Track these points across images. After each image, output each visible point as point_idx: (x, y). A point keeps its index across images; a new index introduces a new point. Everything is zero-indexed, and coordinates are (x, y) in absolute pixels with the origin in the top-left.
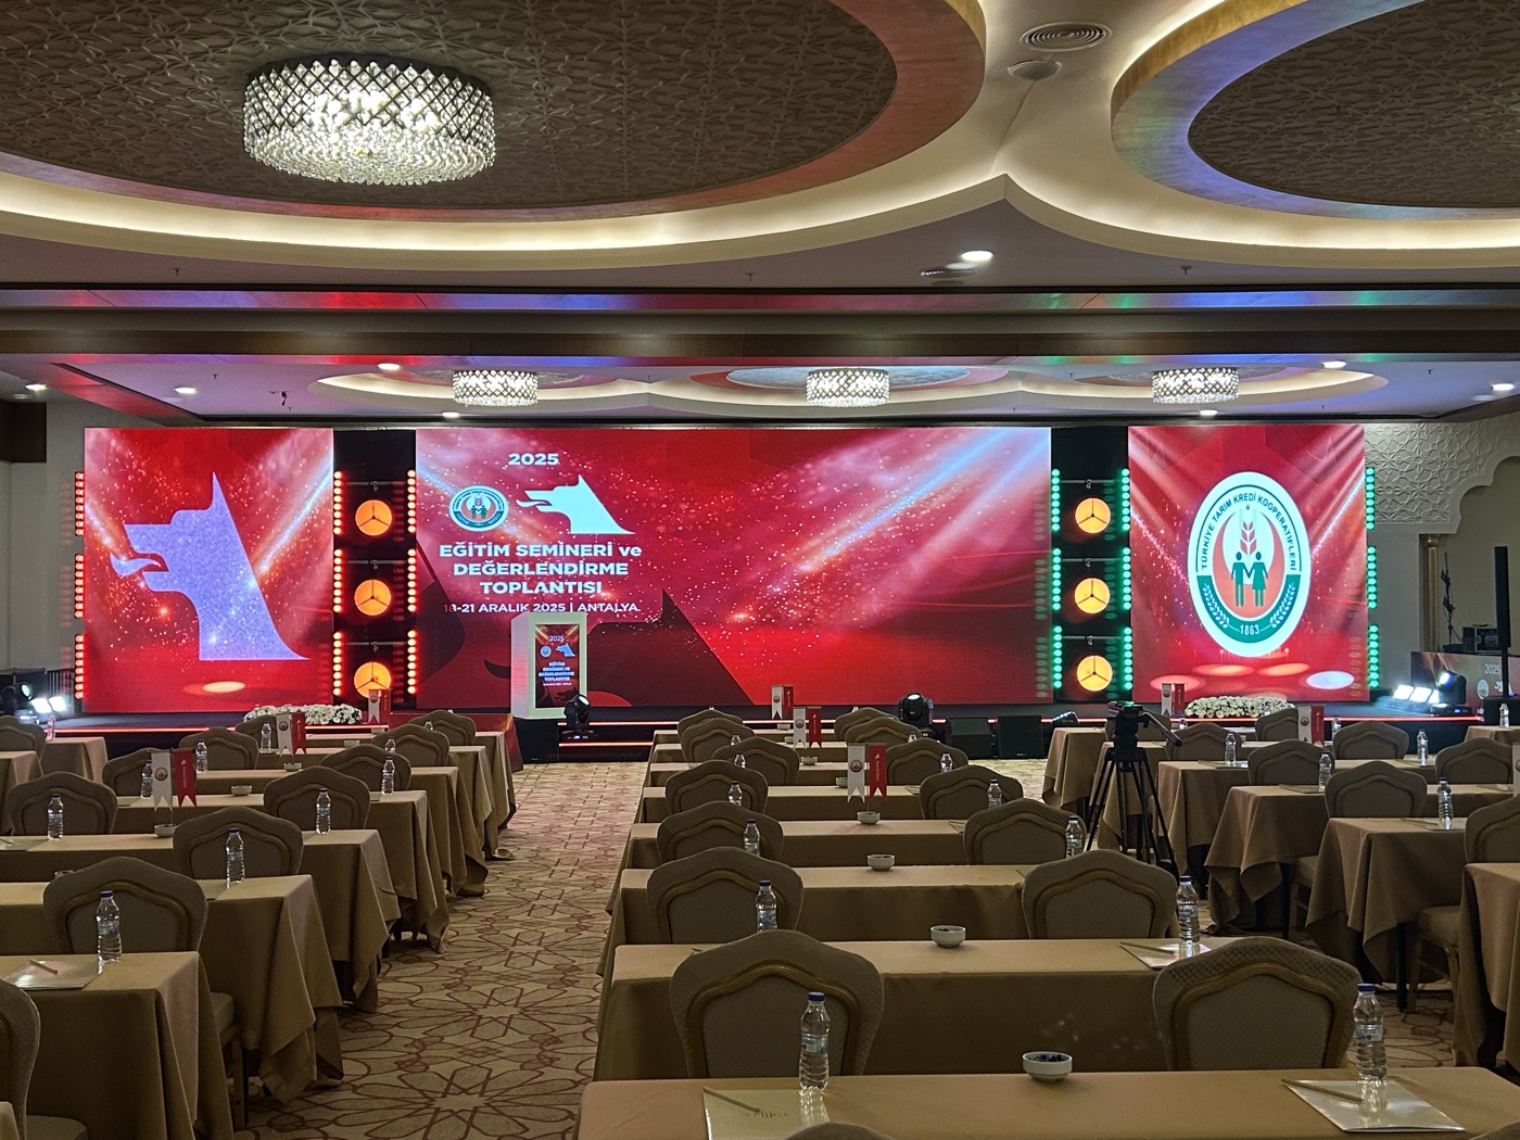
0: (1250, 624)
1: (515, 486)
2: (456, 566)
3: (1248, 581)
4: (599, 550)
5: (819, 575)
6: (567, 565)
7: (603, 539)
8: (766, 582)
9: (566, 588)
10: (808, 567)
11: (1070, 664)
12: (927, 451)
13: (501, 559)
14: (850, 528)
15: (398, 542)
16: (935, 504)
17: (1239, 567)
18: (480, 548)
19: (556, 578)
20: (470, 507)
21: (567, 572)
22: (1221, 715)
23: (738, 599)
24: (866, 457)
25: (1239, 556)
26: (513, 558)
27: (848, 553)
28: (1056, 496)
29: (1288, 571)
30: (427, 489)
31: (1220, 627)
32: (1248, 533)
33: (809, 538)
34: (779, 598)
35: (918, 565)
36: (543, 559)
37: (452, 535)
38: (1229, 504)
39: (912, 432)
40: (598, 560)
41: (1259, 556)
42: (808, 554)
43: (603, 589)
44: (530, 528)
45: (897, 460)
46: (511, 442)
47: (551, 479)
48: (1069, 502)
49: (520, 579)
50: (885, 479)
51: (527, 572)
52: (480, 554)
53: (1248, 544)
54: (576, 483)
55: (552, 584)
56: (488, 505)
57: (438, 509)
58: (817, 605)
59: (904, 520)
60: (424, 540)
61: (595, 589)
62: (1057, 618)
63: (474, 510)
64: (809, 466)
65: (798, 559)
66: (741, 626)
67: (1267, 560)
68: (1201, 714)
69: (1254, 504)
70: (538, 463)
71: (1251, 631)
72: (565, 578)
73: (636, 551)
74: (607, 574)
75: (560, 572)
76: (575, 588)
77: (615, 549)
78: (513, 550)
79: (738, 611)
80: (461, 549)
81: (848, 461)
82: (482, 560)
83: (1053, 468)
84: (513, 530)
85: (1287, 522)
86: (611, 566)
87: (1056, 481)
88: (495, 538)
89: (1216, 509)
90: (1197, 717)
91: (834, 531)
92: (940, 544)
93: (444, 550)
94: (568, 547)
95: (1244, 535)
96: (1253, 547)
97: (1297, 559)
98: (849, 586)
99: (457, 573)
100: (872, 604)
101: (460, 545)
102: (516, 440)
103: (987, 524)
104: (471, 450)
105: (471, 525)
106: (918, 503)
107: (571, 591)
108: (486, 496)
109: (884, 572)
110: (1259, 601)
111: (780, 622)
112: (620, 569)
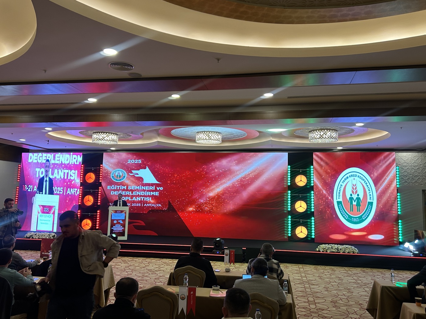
0: (355, 218)
1: (129, 169)
2: (112, 192)
3: (354, 203)
4: (151, 188)
5: (215, 197)
6: (142, 192)
7: (152, 185)
8: (199, 198)
9: (141, 199)
10: (211, 194)
11: (294, 228)
12: (248, 159)
13: (124, 190)
14: (224, 183)
15: (97, 184)
16: (251, 176)
17: (351, 199)
18: (118, 187)
19: (138, 196)
20: (116, 175)
21: (142, 194)
23: (191, 203)
24: (230, 161)
25: (351, 195)
26: (127, 190)
27: (224, 190)
28: (289, 174)
29: (369, 200)
30: (105, 170)
31: (345, 218)
32: (354, 188)
33: (212, 186)
34: (203, 204)
35: (245, 194)
36: (135, 190)
37: (111, 183)
38: (348, 178)
39: (244, 154)
40: (151, 191)
41: (358, 195)
42: (212, 190)
43: (152, 199)
44: (132, 181)
45: (239, 162)
46: (129, 156)
47: (139, 167)
48: (294, 175)
49: (128, 196)
50: (235, 168)
51: (131, 194)
52: (118, 189)
53: (354, 191)
54: (145, 168)
55: (137, 198)
56: (121, 174)
57: (108, 175)
58: (214, 206)
59: (241, 180)
60: (103, 184)
61: (149, 199)
62: (290, 213)
63: (117, 176)
64: (213, 164)
65: (209, 192)
66: (190, 212)
67: (361, 197)
69: (356, 178)
70: (135, 162)
71: (355, 220)
72: (141, 196)
73: (161, 188)
74: (153, 195)
75: (140, 194)
76: (144, 199)
77: (156, 188)
78: (127, 188)
79: (190, 207)
80: (113, 187)
81: (224, 162)
83: (288, 165)
84: (127, 182)
85: (368, 184)
86: (154, 193)
87: (289, 169)
88: (122, 184)
89: (343, 179)
91: (219, 184)
92: (252, 188)
93: (109, 187)
94: (143, 187)
95: (353, 188)
96: (356, 192)
97: (372, 196)
98: (224, 201)
99: (112, 194)
100: (231, 206)
103: (267, 182)
104: (118, 159)
105: (116, 180)
106: (245, 175)
108: (121, 172)
109: (235, 196)
110: (359, 210)
111: (203, 211)
112: (157, 194)
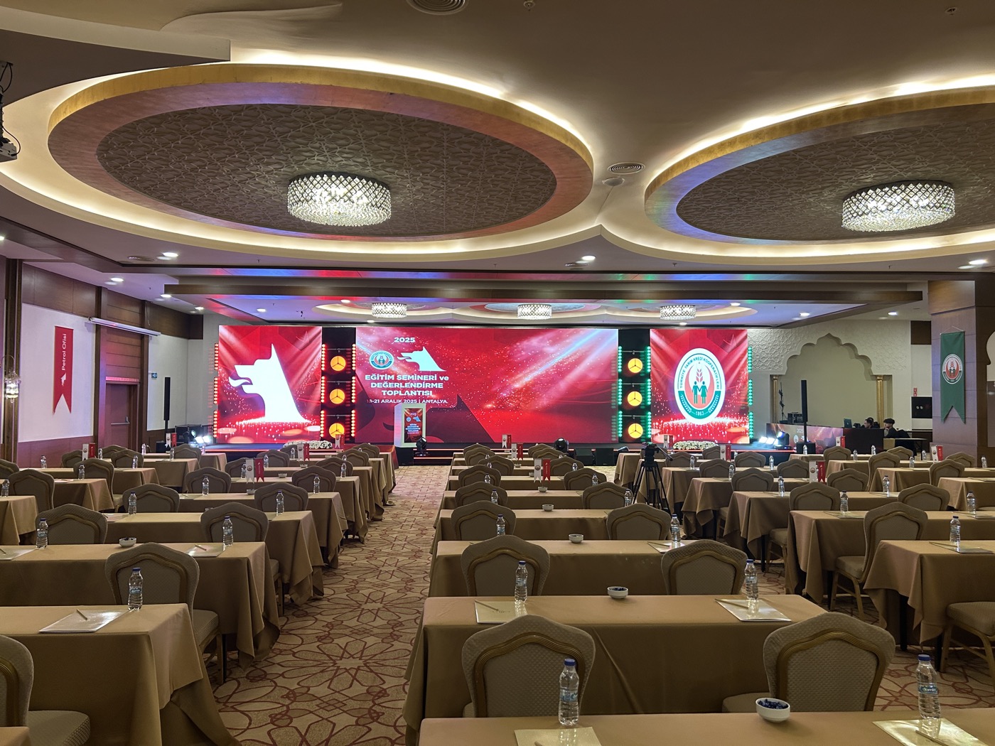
0: (700, 411)
1: (397, 351)
2: (372, 384)
3: (699, 393)
4: (431, 378)
5: (522, 389)
6: (418, 384)
7: (433, 373)
8: (501, 391)
9: (417, 393)
10: (517, 385)
11: (625, 427)
12: (567, 338)
13: (390, 381)
14: (535, 370)
15: (348, 374)
16: (570, 360)
17: (696, 388)
18: (382, 376)
19: (413, 389)
20: (378, 360)
21: (418, 387)
22: (688, 448)
23: (489, 398)
24: (541, 341)
25: (695, 383)
26: (396, 381)
27: (534, 380)
28: (620, 357)
29: (716, 389)
30: (360, 352)
31: (688, 412)
32: (699, 373)
33: (518, 373)
34: (506, 398)
35: (563, 385)
36: (408, 381)
37: (371, 371)
38: (691, 361)
39: (561, 330)
40: (431, 382)
41: (704, 383)
42: (517, 380)
43: (433, 394)
44: (403, 368)
45: (555, 342)
46: (395, 333)
47: (412, 348)
48: (626, 359)
49: (398, 389)
50: (550, 349)
51: (401, 386)
52: (382, 379)
53: (699, 378)
54: (422, 350)
55: (412, 392)
56: (385, 359)
57: (365, 360)
58: (521, 401)
59: (558, 366)
60: (359, 373)
61: (430, 394)
62: (620, 408)
63: (380, 361)
64: (518, 344)
65: (513, 382)
66: (489, 410)
67: (707, 385)
68: (680, 448)
69: (702, 362)
70: (407, 341)
71: (699, 414)
72: (417, 389)
73: (447, 378)
74: (434, 387)
75: (415, 386)
76: (421, 393)
77: (438, 378)
78: (396, 377)
79: (488, 403)
80: (374, 377)
81: (534, 342)
82: (383, 381)
83: (619, 345)
84: (395, 369)
85: (716, 369)
86: (436, 384)
87: (620, 351)
88: (388, 372)
89: (686, 363)
90: (677, 449)
91: (528, 371)
92: (572, 377)
93: (367, 377)
94: (419, 376)
95: (698, 374)
96: (702, 379)
97: (719, 384)
98: (534, 394)
99: (372, 386)
100: (544, 401)
101: (374, 375)
102: (397, 332)
103: (592, 368)
104: (379, 336)
105: (379, 367)
106: (563, 359)
107: (419, 394)
108: (384, 355)
109: (549, 388)
110: (704, 401)
111: (506, 408)
112: (440, 386)
